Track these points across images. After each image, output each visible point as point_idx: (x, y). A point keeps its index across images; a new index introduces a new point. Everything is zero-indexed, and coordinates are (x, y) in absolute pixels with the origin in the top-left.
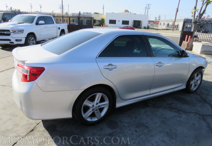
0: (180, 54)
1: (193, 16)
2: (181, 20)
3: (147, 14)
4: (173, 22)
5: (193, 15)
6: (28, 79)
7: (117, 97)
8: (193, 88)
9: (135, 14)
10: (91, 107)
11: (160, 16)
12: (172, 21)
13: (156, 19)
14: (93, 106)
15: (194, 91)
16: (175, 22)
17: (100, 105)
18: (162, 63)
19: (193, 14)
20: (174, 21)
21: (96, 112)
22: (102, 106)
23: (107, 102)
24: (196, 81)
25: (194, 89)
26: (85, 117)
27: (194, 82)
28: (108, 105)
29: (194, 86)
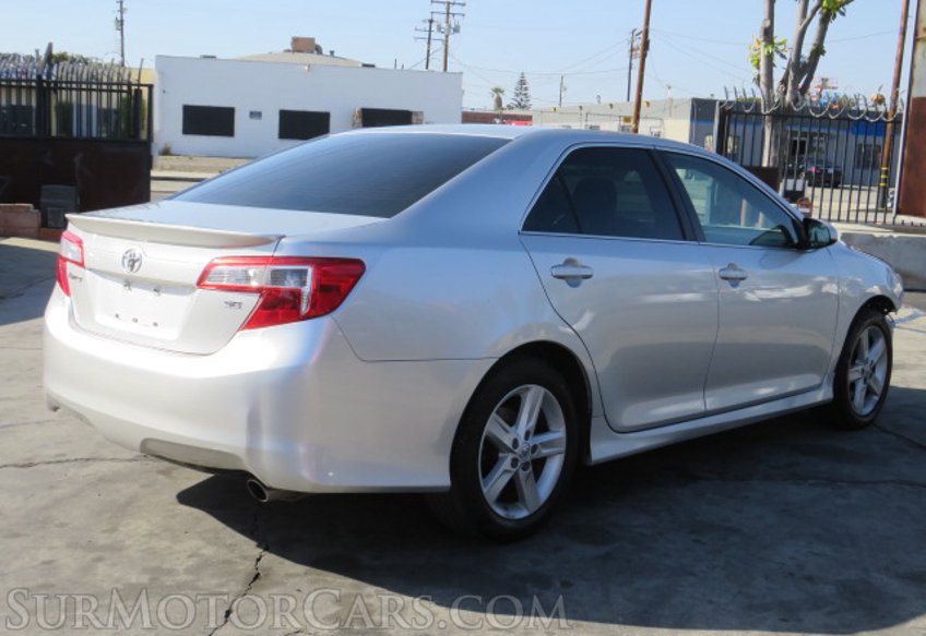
0: (796, 241)
1: (763, 79)
2: (670, 107)
3: (445, 69)
4: (627, 119)
5: (762, 71)
6: (304, 308)
7: (594, 414)
8: (861, 404)
9: (365, 65)
10: (509, 451)
11: (522, 82)
12: (615, 111)
13: (499, 102)
14: (515, 443)
15: (868, 415)
16: (637, 117)
17: (537, 443)
18: (739, 267)
19: (758, 67)
20: (631, 112)
21: (522, 474)
22: (545, 451)
23: (558, 433)
24: (867, 368)
25: (868, 410)
26: (489, 491)
27: (863, 370)
28: (563, 448)
29: (864, 393)
